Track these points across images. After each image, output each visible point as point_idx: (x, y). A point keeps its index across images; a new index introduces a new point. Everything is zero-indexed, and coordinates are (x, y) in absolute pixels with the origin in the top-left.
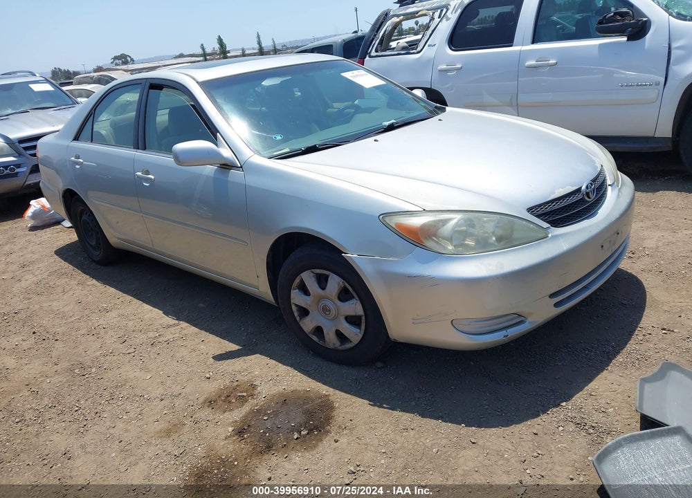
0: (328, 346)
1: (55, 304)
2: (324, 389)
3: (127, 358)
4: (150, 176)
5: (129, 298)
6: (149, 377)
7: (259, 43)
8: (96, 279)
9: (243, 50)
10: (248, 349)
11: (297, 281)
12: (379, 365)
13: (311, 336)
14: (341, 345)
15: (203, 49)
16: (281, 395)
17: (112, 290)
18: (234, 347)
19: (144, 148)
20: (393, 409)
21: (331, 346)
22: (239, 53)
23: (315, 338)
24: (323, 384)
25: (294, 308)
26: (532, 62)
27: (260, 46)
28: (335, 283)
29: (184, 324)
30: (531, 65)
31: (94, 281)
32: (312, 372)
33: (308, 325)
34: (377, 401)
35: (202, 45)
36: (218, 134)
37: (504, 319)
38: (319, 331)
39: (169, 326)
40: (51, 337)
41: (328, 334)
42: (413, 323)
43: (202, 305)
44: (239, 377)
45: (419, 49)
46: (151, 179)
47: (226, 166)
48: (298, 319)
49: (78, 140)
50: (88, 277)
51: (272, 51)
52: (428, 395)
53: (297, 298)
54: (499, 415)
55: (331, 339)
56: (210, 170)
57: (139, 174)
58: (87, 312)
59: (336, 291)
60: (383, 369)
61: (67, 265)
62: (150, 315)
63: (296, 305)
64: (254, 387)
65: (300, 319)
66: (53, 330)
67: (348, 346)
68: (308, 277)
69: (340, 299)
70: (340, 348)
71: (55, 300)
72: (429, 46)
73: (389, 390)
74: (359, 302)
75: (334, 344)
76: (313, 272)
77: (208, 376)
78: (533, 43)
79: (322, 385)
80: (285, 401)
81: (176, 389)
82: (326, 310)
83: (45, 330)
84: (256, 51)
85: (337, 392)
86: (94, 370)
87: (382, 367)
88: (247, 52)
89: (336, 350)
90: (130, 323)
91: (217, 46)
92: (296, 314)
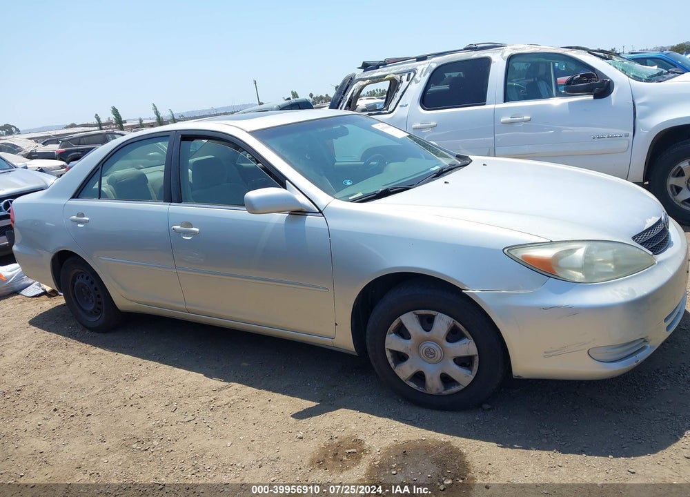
0: (429, 392)
1: (62, 377)
2: (442, 438)
3: (191, 426)
4: (194, 229)
5: (152, 364)
6: (229, 444)
7: (157, 113)
8: (99, 347)
9: (141, 121)
10: (327, 405)
11: (395, 324)
12: (486, 406)
13: (408, 383)
14: (445, 390)
15: (98, 119)
16: (396, 447)
17: (127, 357)
18: (311, 404)
19: (180, 200)
20: (527, 448)
21: (434, 392)
22: (137, 123)
23: (413, 385)
24: (435, 431)
25: (388, 354)
26: (508, 119)
27: (158, 116)
28: (443, 323)
29: (237, 386)
30: (506, 121)
31: (99, 350)
32: (417, 421)
33: (405, 371)
34: (505, 443)
35: (97, 115)
36: (287, 181)
37: (631, 346)
38: (419, 377)
39: (221, 389)
40: (79, 412)
41: (432, 378)
42: (545, 357)
43: (246, 364)
44: (335, 434)
45: (390, 109)
46: (194, 232)
47: (299, 213)
48: (392, 365)
49: (77, 198)
50: (88, 345)
51: (170, 121)
52: (554, 430)
53: (393, 342)
54: (640, 443)
55: (434, 384)
56: (279, 218)
57: (178, 227)
58: (109, 383)
59: (445, 331)
60: (491, 411)
61: (53, 335)
62: (189, 379)
63: (391, 351)
64: (360, 442)
65: (395, 366)
66: (79, 405)
67: (455, 389)
68: (410, 320)
69: (448, 340)
70: (445, 393)
71: (61, 373)
72: (401, 106)
73: (510, 431)
74: (472, 341)
75: (438, 389)
76: (415, 314)
77: (299, 436)
78: (505, 102)
79: (434, 433)
80: (405, 453)
81: (271, 453)
82: (429, 354)
83: (67, 406)
84: (154, 121)
85: (457, 438)
86: (155, 443)
87: (489, 409)
88: (144, 122)
89: (439, 396)
90: (171, 390)
91: (112, 117)
92: (390, 361)
